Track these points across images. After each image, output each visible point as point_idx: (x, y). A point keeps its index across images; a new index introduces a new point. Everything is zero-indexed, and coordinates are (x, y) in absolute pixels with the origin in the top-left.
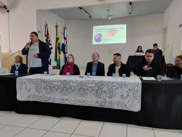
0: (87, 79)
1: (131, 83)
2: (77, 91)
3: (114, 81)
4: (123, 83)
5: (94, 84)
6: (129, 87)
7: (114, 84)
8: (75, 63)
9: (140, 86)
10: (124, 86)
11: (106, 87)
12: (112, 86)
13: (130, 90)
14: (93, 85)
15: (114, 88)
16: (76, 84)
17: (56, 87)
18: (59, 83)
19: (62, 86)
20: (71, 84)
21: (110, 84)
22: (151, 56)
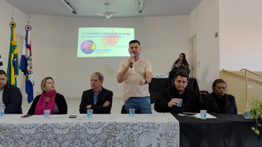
0: (87, 121)
1: (164, 124)
2: (67, 143)
3: (135, 122)
4: (151, 125)
5: (100, 129)
6: (161, 130)
7: (136, 128)
8: (58, 92)
9: (178, 128)
10: (152, 130)
11: (122, 133)
12: (132, 131)
13: (161, 135)
14: (99, 131)
15: (135, 133)
16: (65, 132)
17: (27, 138)
18: (33, 131)
19: (39, 136)
20: (58, 131)
21: (129, 127)
22: (183, 82)
